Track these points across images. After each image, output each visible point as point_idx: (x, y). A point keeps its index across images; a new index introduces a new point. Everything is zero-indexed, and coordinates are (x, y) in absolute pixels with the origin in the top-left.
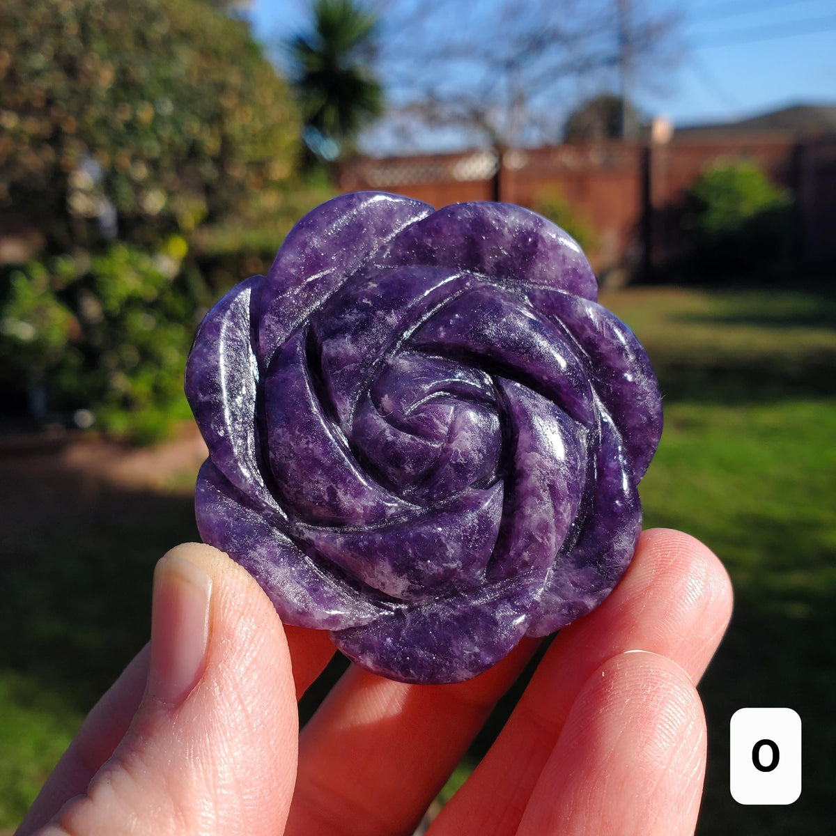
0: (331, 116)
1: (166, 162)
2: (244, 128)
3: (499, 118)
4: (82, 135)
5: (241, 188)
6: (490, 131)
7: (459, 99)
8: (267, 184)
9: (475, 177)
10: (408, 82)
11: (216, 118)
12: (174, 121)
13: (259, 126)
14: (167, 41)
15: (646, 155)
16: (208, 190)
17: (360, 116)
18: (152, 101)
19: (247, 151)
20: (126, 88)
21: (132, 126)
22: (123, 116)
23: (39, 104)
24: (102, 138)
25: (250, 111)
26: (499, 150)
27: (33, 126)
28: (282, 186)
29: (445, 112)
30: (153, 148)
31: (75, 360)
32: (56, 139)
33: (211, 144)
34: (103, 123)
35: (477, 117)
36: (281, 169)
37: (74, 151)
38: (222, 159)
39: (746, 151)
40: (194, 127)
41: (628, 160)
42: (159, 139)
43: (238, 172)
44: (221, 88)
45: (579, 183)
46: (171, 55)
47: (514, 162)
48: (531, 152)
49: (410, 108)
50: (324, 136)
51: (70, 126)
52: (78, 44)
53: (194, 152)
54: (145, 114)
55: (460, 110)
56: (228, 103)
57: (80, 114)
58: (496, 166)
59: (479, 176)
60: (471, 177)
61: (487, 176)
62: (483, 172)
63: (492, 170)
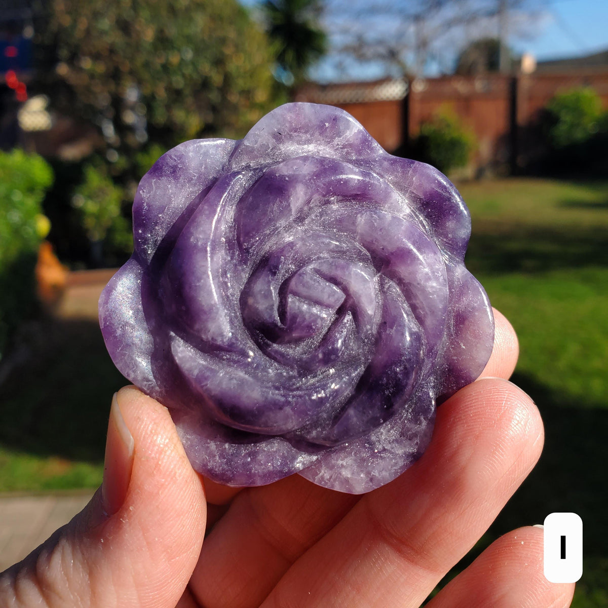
0: (290, 56)
1: (187, 91)
2: (238, 67)
3: (409, 58)
4: (132, 73)
5: (235, 109)
6: (402, 66)
7: (380, 42)
8: (252, 105)
9: (391, 98)
10: (345, 31)
11: (219, 62)
12: (193, 63)
13: (248, 67)
14: (188, 10)
15: (513, 84)
16: (214, 109)
17: (310, 55)
18: (179, 50)
19: (241, 83)
20: (163, 42)
22: (160, 60)
23: (105, 53)
24: (146, 76)
25: (242, 56)
26: (409, 80)
27: (101, 68)
28: (262, 107)
29: (369, 52)
30: (178, 82)
31: (121, 223)
32: (115, 76)
33: (217, 78)
34: (147, 65)
35: (392, 55)
36: (262, 95)
38: (224, 89)
39: (587, 81)
40: (206, 68)
41: (500, 87)
42: (184, 76)
43: (234, 98)
44: (223, 41)
45: (466, 104)
46: (191, 19)
47: (419, 87)
48: (431, 81)
49: (347, 49)
50: (285, 69)
51: (126, 67)
52: (132, 12)
53: (205, 84)
54: (174, 59)
55: (382, 50)
56: (228, 51)
57: (132, 59)
58: (406, 90)
59: (394, 97)
60: (388, 98)
61: (400, 97)
62: (397, 94)
63: (403, 93)
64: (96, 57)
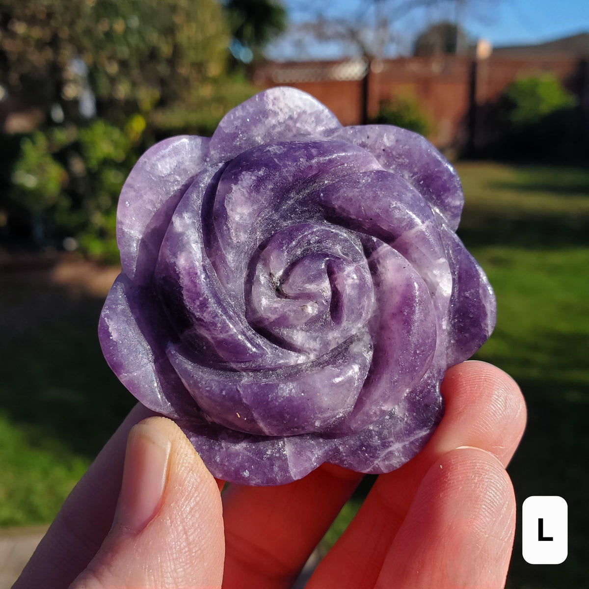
0: (249, 31)
1: (133, 63)
2: (189, 38)
3: (369, 36)
4: (72, 40)
5: (186, 81)
7: (340, 21)
8: (204, 79)
9: (350, 78)
11: (170, 31)
12: (139, 32)
13: (200, 37)
15: (473, 67)
16: (163, 82)
17: (269, 31)
18: (125, 18)
19: (191, 55)
20: (105, 7)
21: (109, 35)
22: (102, 27)
23: (42, 16)
24: (86, 42)
25: (194, 25)
26: (368, 58)
27: (37, 33)
28: (215, 81)
29: (330, 31)
30: (124, 52)
31: (65, 203)
32: (54, 43)
33: (166, 49)
34: (88, 32)
35: (353, 35)
36: (215, 69)
37: (67, 51)
38: (173, 60)
40: (154, 37)
42: (129, 45)
43: (184, 70)
44: (174, 9)
45: (425, 85)
47: (378, 68)
48: (390, 62)
49: (306, 27)
50: (243, 45)
51: (64, 33)
53: (153, 55)
54: (119, 26)
55: (341, 29)
56: (178, 19)
57: (72, 24)
58: (366, 70)
59: (353, 78)
60: (347, 78)
61: (360, 77)
62: (356, 74)
63: (363, 74)
64: (32, 21)
